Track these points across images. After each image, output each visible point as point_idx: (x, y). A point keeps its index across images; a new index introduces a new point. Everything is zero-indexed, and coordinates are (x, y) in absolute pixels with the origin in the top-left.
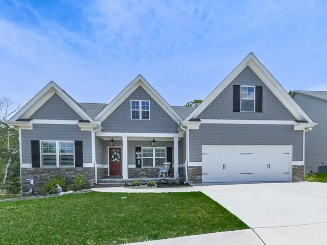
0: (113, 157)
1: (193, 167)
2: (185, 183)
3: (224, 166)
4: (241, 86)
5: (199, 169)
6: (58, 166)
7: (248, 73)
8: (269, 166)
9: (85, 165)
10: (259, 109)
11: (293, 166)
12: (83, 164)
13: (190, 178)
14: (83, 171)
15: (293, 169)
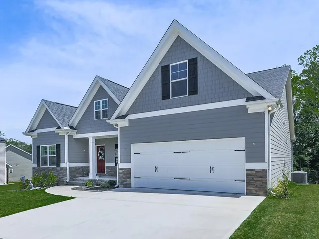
0: (99, 155)
1: (123, 169)
2: (115, 186)
3: (156, 168)
4: (171, 65)
5: (129, 171)
6: (48, 166)
7: (180, 45)
8: (212, 169)
9: (62, 165)
10: (194, 91)
11: (247, 170)
12: (61, 164)
13: (120, 181)
14: (61, 170)
15: (247, 175)
